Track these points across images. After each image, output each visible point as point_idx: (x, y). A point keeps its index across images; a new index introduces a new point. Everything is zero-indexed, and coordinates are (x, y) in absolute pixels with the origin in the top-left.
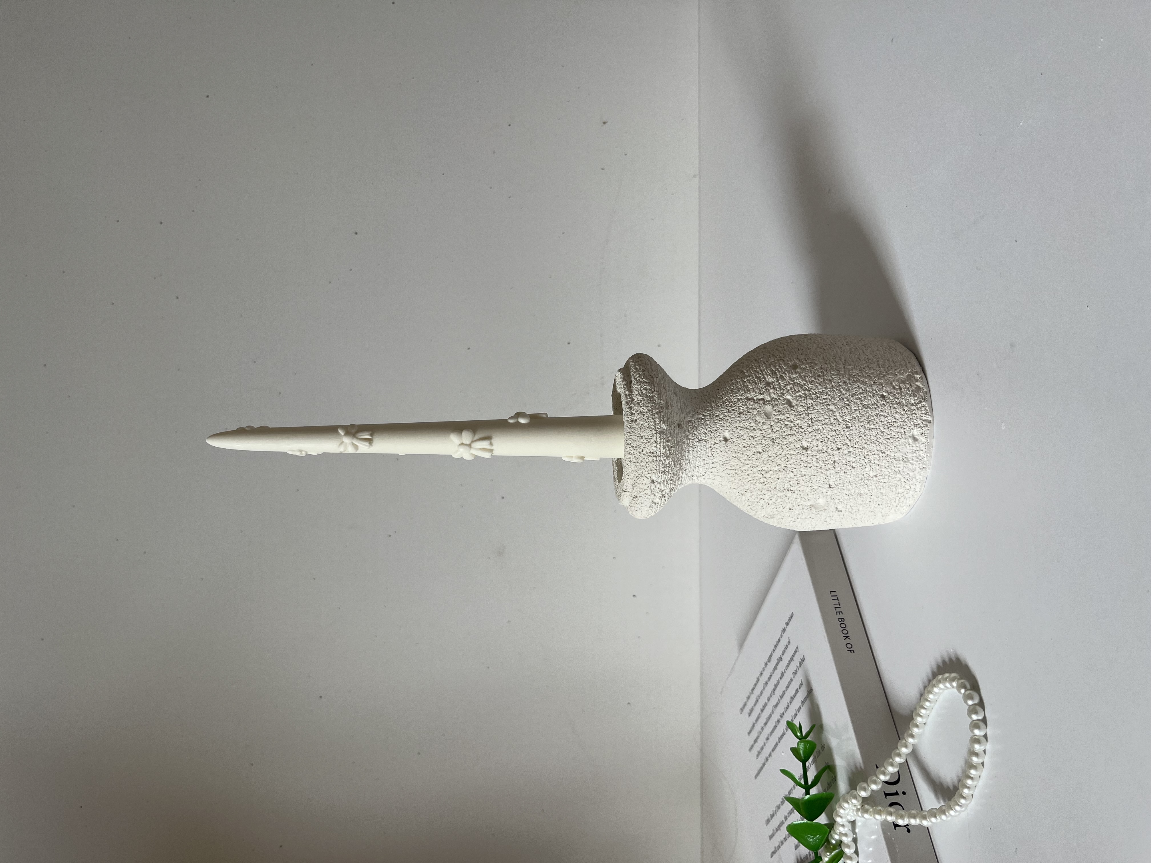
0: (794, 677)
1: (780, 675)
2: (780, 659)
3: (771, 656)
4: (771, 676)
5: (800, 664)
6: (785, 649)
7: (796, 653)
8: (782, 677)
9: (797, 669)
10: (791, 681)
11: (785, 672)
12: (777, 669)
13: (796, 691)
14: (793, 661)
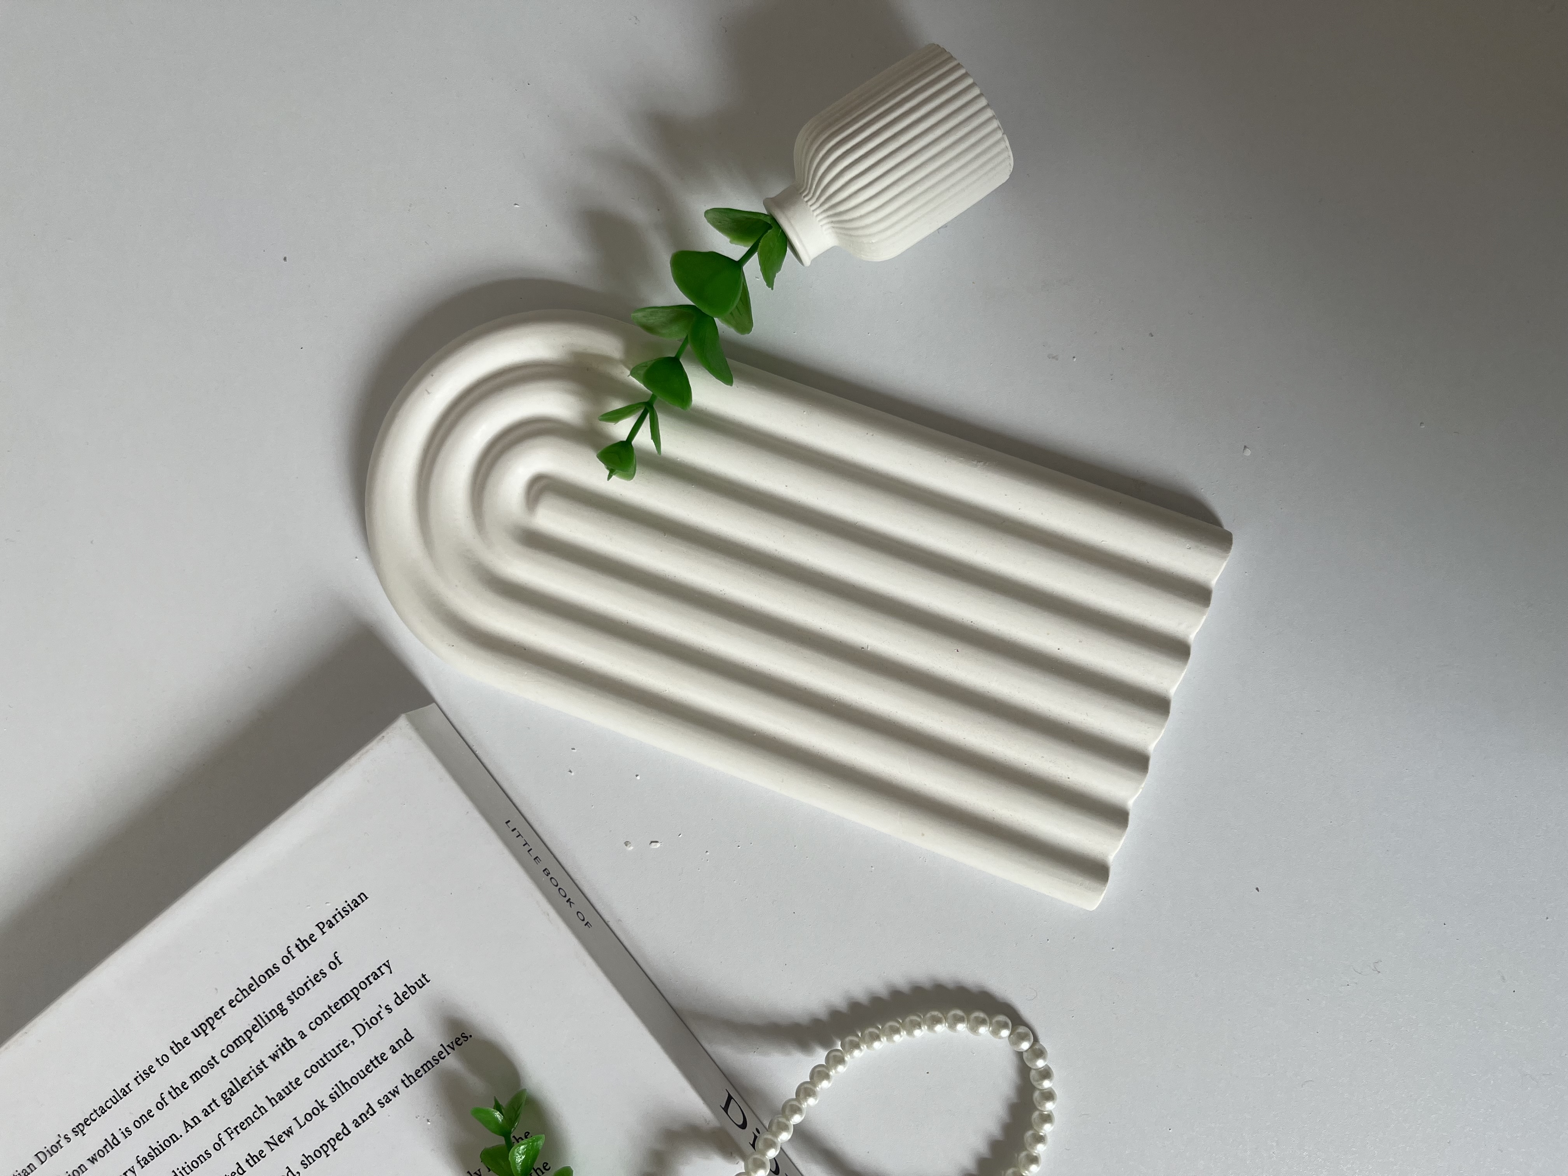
5: (400, 999)
6: (309, 985)
7: (376, 977)
8: (279, 1052)
9: (378, 1014)
10: (341, 1047)
11: (306, 1036)
12: (251, 1041)
13: (371, 1062)
14: (358, 999)
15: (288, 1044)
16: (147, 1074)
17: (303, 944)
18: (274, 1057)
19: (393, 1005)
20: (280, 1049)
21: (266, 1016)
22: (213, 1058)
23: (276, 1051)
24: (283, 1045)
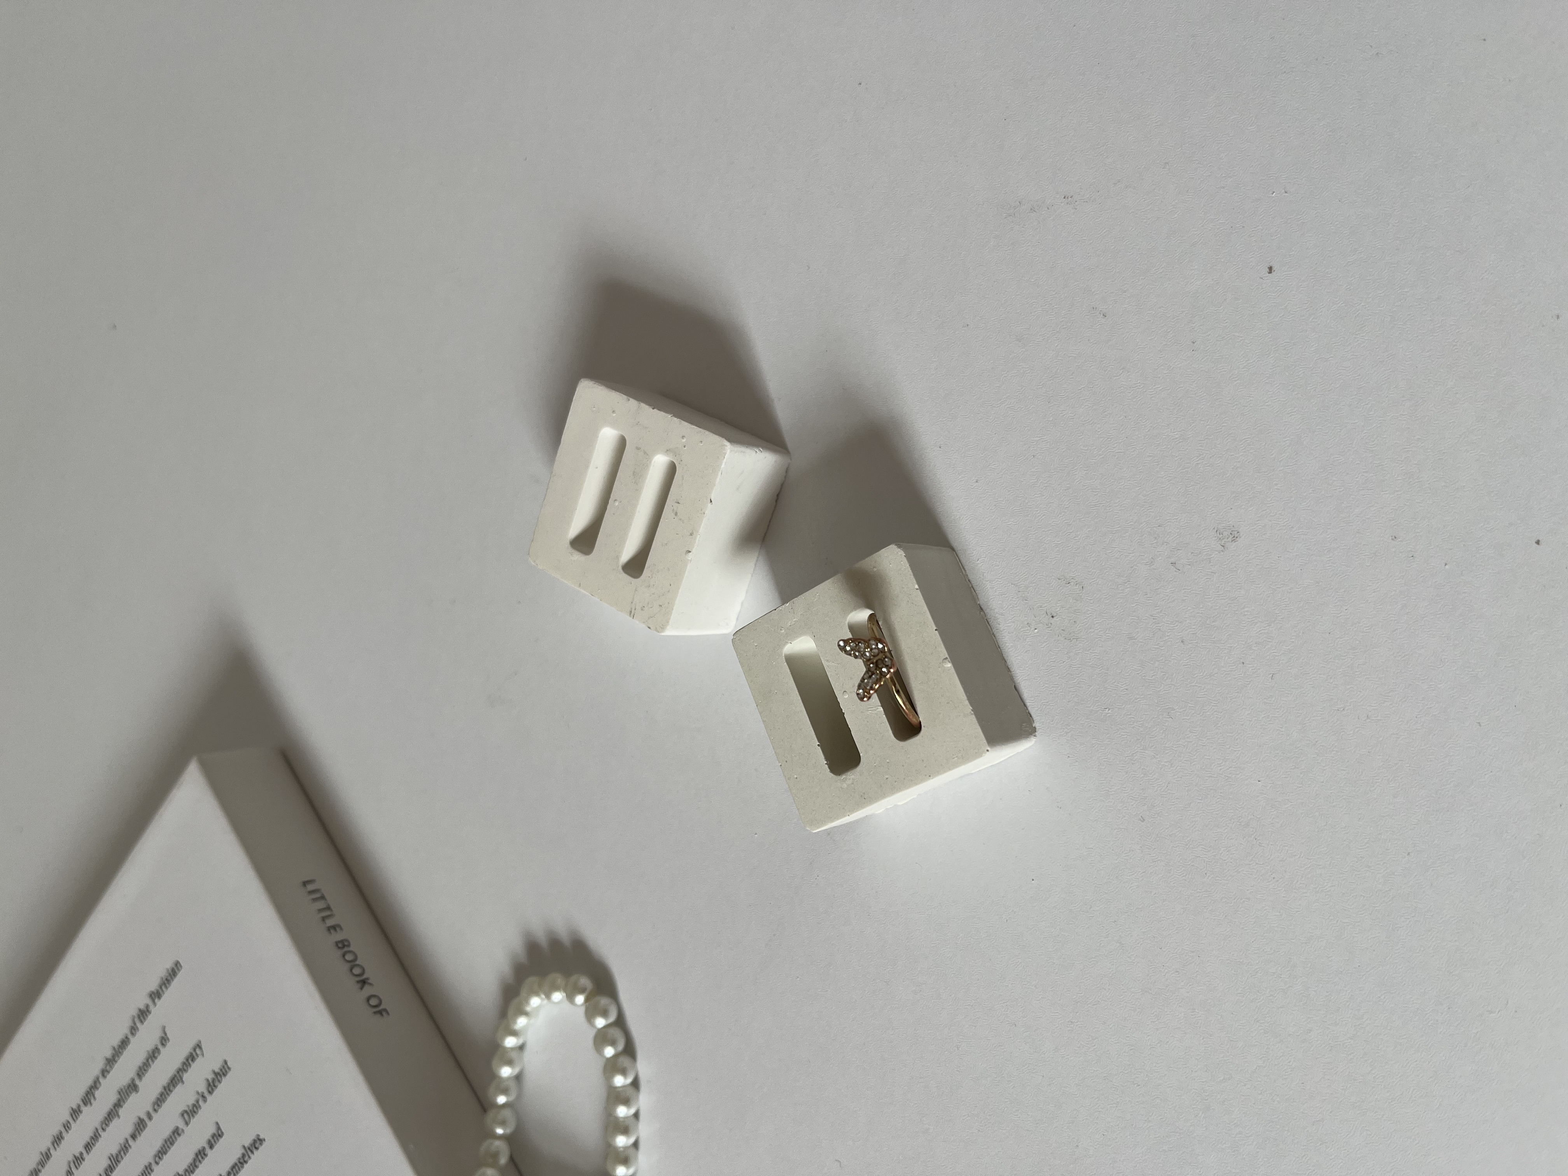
0: (187, 1124)
1: (129, 1129)
2: (132, 1087)
3: (95, 1085)
4: (95, 1137)
5: (211, 1086)
6: (150, 1060)
7: (193, 1060)
8: (137, 1132)
9: (198, 1101)
10: (176, 1134)
11: (152, 1117)
12: (119, 1117)
13: (197, 1155)
14: (183, 1082)
15: (140, 1126)
16: (58, 1139)
17: (143, 1014)
18: (134, 1137)
19: (206, 1094)
20: (137, 1129)
21: (126, 1091)
22: (97, 1129)
23: (135, 1131)
24: (139, 1126)
